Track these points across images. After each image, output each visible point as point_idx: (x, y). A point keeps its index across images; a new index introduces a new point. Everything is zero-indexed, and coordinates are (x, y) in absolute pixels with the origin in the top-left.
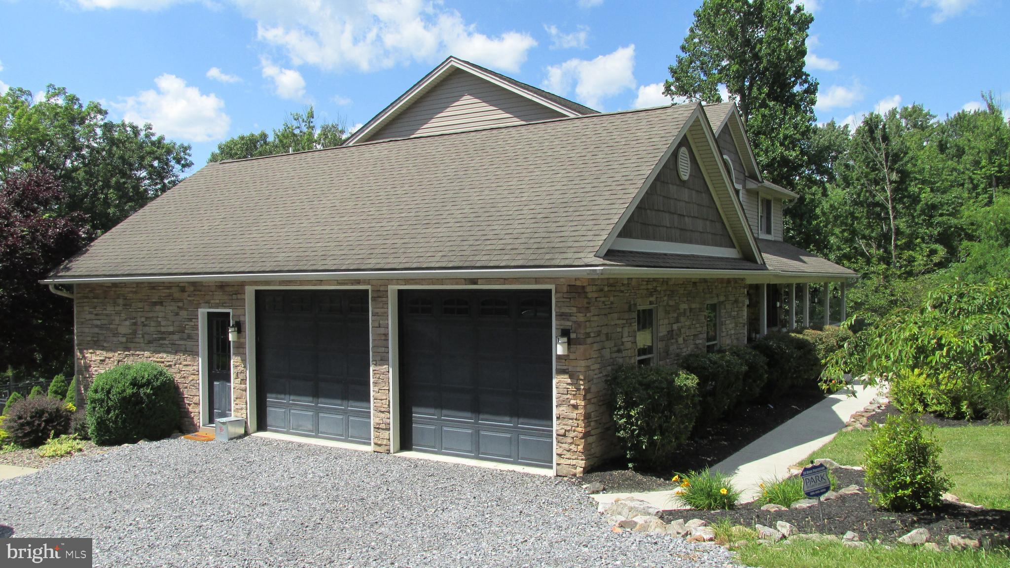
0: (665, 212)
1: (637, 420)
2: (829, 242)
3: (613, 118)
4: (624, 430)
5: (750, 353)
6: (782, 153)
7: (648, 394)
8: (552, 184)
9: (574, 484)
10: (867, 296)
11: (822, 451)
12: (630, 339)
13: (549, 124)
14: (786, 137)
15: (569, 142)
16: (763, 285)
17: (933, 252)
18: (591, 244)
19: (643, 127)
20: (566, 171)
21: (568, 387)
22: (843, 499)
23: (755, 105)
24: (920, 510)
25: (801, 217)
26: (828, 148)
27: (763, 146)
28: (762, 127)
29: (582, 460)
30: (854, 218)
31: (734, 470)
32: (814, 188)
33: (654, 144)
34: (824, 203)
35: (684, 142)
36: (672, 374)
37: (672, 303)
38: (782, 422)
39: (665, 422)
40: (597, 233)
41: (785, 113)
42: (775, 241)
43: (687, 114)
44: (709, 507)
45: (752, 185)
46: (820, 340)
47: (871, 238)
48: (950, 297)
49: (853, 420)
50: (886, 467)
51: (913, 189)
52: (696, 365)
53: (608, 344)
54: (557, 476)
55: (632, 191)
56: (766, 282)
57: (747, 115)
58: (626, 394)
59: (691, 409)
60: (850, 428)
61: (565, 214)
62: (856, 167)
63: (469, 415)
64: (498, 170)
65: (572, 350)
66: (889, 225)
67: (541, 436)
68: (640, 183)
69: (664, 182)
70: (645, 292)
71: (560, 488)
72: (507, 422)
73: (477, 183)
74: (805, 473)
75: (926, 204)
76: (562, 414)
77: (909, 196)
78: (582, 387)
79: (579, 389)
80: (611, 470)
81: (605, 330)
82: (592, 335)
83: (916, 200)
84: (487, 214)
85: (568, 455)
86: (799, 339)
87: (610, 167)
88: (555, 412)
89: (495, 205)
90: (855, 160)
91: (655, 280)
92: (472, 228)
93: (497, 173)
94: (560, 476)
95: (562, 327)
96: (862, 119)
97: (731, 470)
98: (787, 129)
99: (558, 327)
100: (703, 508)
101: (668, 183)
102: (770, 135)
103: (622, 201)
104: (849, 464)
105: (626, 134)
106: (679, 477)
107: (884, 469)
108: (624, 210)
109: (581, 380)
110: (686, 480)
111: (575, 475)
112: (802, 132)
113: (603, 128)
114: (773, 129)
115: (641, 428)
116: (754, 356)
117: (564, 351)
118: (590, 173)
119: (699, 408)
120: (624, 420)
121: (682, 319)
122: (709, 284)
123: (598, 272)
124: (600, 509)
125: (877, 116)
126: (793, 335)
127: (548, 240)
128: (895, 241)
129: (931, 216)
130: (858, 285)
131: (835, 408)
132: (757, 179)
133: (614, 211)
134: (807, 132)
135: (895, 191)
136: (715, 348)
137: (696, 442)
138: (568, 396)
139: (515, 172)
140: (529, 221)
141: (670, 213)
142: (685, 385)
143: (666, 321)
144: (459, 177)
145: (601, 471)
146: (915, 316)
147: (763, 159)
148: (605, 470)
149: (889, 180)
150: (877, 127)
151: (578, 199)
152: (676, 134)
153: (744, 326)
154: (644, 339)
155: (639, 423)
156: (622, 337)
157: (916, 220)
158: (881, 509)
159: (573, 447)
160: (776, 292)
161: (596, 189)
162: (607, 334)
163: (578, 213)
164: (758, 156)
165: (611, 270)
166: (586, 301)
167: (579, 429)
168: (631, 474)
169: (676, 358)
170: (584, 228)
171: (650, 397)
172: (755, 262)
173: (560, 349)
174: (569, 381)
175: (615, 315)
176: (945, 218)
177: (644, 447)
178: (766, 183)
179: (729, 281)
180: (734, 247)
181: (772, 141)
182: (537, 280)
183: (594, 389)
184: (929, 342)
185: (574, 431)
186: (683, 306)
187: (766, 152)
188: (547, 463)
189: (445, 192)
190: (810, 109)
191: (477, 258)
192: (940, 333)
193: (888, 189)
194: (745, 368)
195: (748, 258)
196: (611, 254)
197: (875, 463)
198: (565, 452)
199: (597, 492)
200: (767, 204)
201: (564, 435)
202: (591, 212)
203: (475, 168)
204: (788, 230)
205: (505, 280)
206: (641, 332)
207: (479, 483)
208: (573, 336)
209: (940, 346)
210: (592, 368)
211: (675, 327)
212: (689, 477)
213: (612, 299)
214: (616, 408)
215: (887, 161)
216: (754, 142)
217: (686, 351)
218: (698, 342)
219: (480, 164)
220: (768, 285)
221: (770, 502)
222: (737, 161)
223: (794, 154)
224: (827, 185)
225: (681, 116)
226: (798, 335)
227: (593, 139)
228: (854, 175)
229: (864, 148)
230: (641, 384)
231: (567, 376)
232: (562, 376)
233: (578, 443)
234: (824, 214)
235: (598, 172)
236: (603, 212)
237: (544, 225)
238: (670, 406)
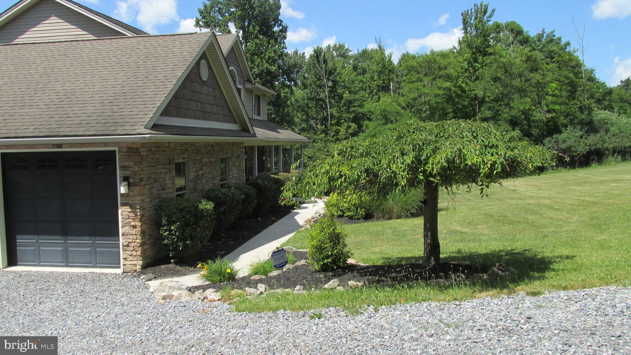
0: (192, 100)
1: (175, 232)
2: (294, 121)
3: (156, 38)
4: (167, 239)
5: (246, 188)
6: (267, 67)
7: (182, 215)
8: (115, 80)
9: (135, 276)
10: (314, 152)
11: (288, 242)
12: (171, 181)
13: (113, 40)
14: (269, 58)
15: (127, 52)
16: (255, 146)
17: (349, 127)
18: (142, 120)
19: (177, 45)
20: (126, 72)
21: (129, 214)
22: (297, 268)
23: (251, 37)
24: (336, 269)
25: (279, 106)
26: (295, 66)
27: (256, 62)
28: (255, 51)
29: (140, 260)
30: (309, 108)
31: (237, 258)
32: (286, 90)
33: (184, 56)
34: (292, 98)
35: (203, 56)
36: (197, 202)
37: (197, 158)
38: (266, 228)
39: (193, 232)
40: (146, 113)
41: (269, 43)
42: (263, 121)
43: (205, 39)
44: (220, 281)
45: (248, 86)
46: (288, 178)
47: (317, 119)
48: (347, 149)
49: (305, 223)
50: (318, 247)
51: (340, 91)
52: (213, 196)
53: (157, 185)
54: (124, 272)
55: (170, 86)
56: (256, 145)
57: (246, 43)
58: (168, 216)
59: (210, 223)
60: (303, 228)
61: (125, 100)
62: (309, 77)
63: (60, 237)
64: (76, 69)
65: (131, 190)
66: (328, 111)
67: (112, 247)
68: (175, 81)
69: (191, 81)
70: (180, 151)
71: (126, 280)
72: (87, 241)
73: (61, 78)
74: (273, 255)
75: (346, 100)
76: (126, 232)
77: (338, 95)
78: (139, 214)
79: (136, 215)
80: (160, 265)
81: (153, 176)
82: (145, 179)
83: (341, 98)
84: (69, 100)
85: (131, 258)
86: (275, 178)
87: (155, 71)
88: (121, 231)
89: (74, 93)
90: (309, 74)
91: (186, 143)
92: (57, 109)
93: (76, 72)
94: (126, 272)
95: (124, 175)
96: (313, 49)
97: (235, 258)
98: (270, 53)
99: (121, 175)
100: (217, 282)
101: (193, 82)
102: (260, 56)
103: (163, 93)
104: (302, 249)
105: (166, 49)
106: (201, 265)
107: (317, 248)
108: (164, 98)
109: (138, 209)
110: (206, 266)
111: (136, 271)
112: (279, 55)
113: (151, 45)
114: (262, 53)
115: (178, 237)
116: (249, 189)
117: (125, 190)
118: (142, 74)
119: (214, 222)
120: (167, 233)
121: (205, 168)
122: (221, 146)
123: (147, 138)
124: (151, 290)
125: (321, 48)
126: (272, 176)
127: (113, 117)
128: (330, 121)
129: (349, 107)
130: (310, 146)
131: (296, 217)
132: (251, 82)
133: (158, 99)
134: (282, 55)
135: (330, 92)
136: (226, 186)
137: (214, 243)
138: (130, 220)
139: (89, 71)
140: (98, 105)
141: (195, 101)
142: (205, 208)
143: (194, 170)
144: (47, 73)
145: (153, 266)
146: (329, 160)
147: (256, 70)
148: (156, 266)
149: (327, 86)
150: (320, 55)
151: (133, 91)
152: (198, 51)
153: (243, 172)
154: (180, 182)
155: (177, 233)
156: (165, 180)
157: (342, 109)
158: (316, 271)
159: (134, 253)
160: (263, 151)
161: (146, 84)
162: (155, 179)
163: (133, 100)
164: (253, 68)
165: (155, 137)
166: (139, 157)
167: (138, 241)
168: (172, 266)
169: (201, 192)
170: (138, 110)
171: (183, 217)
172: (249, 132)
173: (122, 190)
174: (130, 210)
175: (160, 167)
176: (356, 108)
177: (180, 249)
178: (257, 85)
179: (233, 144)
180: (236, 123)
181: (261, 60)
182: (105, 144)
183: (147, 214)
184: (335, 174)
185: (134, 242)
186: (205, 160)
187: (258, 66)
188: (117, 265)
189: (37, 84)
190: (283, 41)
191: (61, 130)
192: (341, 169)
193: (327, 90)
194: (243, 196)
195: (245, 130)
196: (155, 127)
197: (312, 245)
198: (129, 256)
199: (151, 280)
200: (258, 98)
201: (128, 246)
202: (142, 100)
203: (60, 68)
204: (272, 114)
205: (83, 145)
206: (178, 178)
207: (68, 283)
208: (131, 180)
209: (341, 176)
210: (145, 200)
211: (200, 173)
212: (207, 264)
213: (157, 156)
214: (162, 226)
215: (326, 75)
216: (251, 60)
217: (207, 187)
218: (215, 182)
219: (63, 65)
220: (258, 147)
221: (256, 274)
222: (239, 70)
223: (274, 68)
224: (294, 88)
225: (201, 40)
226: (275, 176)
227: (144, 52)
228: (308, 82)
229: (313, 66)
230: (177, 209)
231: (128, 207)
232: (125, 207)
233: (137, 250)
234: (292, 104)
235: (147, 73)
236: (150, 99)
237: (110, 108)
238: (196, 223)
